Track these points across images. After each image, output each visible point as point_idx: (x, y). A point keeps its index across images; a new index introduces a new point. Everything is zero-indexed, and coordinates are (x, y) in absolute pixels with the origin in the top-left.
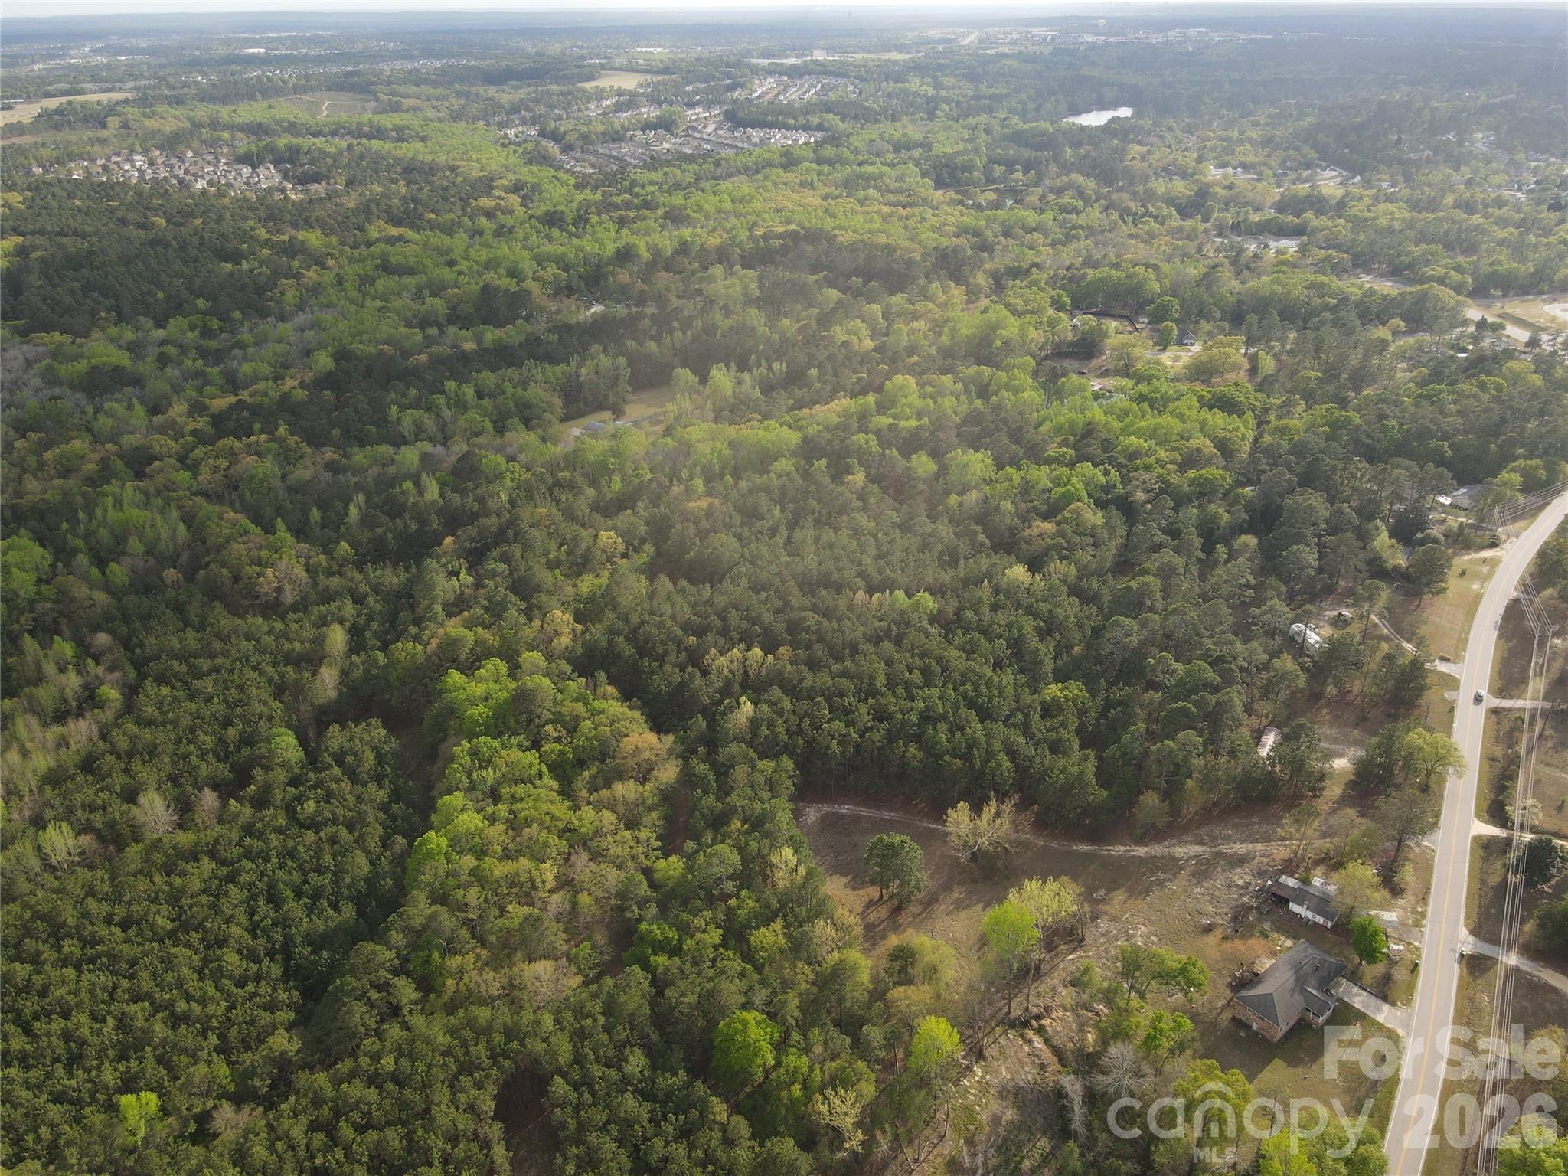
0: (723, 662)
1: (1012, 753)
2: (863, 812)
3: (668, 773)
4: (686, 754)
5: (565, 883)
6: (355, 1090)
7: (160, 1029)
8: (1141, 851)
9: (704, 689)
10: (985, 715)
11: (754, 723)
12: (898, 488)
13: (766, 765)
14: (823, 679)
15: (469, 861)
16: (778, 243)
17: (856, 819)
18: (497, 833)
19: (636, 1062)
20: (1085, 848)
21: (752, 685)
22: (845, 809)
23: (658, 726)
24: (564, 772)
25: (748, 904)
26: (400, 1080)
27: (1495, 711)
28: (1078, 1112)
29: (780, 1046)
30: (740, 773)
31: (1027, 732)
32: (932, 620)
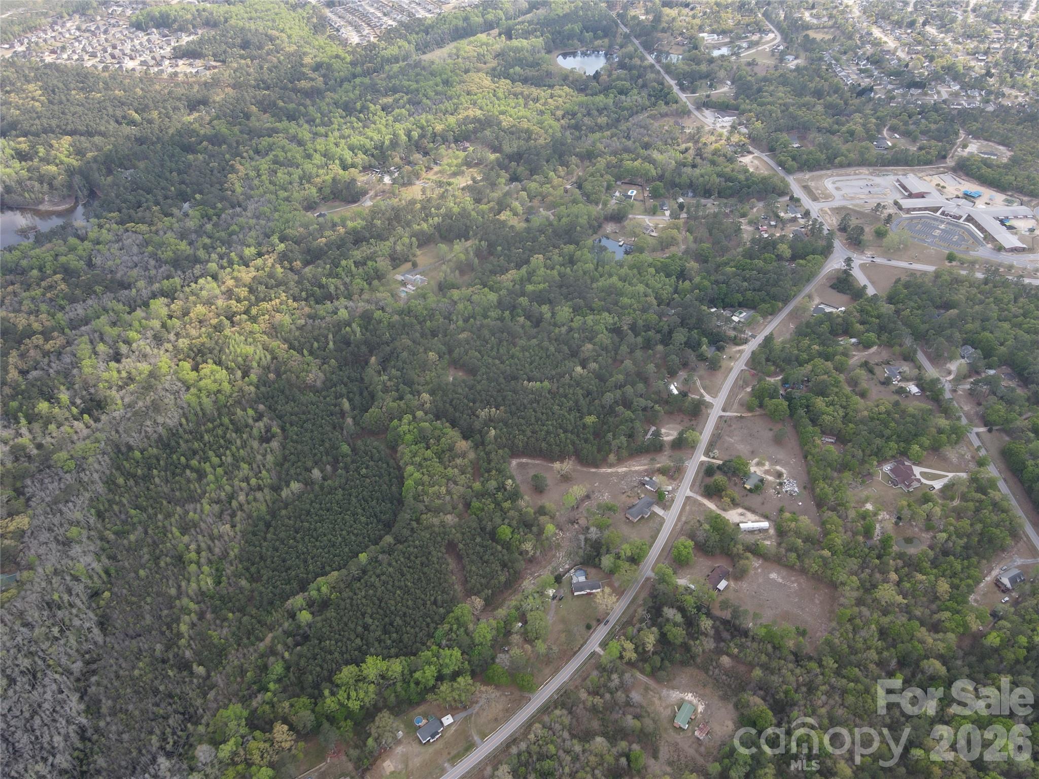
0: (483, 414)
1: (573, 444)
2: (529, 461)
3: (472, 455)
4: (476, 447)
5: (449, 492)
6: (411, 549)
7: (353, 538)
8: (609, 470)
9: (477, 425)
10: (565, 431)
11: (496, 438)
13: (500, 451)
14: (515, 420)
15: (420, 488)
17: (527, 464)
18: (426, 478)
19: (478, 540)
20: (593, 470)
21: (490, 420)
22: (524, 460)
23: (465, 437)
24: (439, 455)
25: (500, 495)
26: (421, 547)
27: (721, 417)
28: (583, 543)
29: (513, 533)
30: (493, 455)
31: (578, 436)
32: (549, 392)
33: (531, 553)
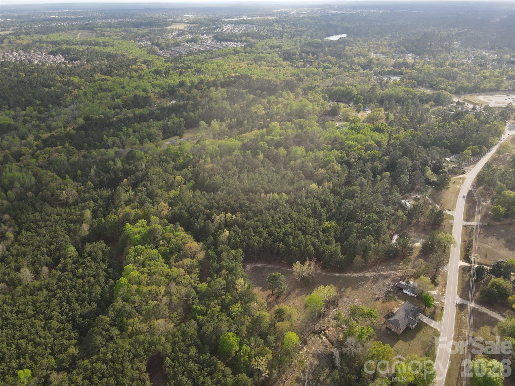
0: (218, 218)
1: (314, 245)
2: (266, 266)
3: (201, 255)
4: (207, 249)
5: (168, 293)
6: (98, 365)
7: (30, 348)
8: (356, 275)
9: (212, 227)
10: (304, 233)
11: (229, 238)
12: (274, 159)
13: (233, 251)
14: (251, 223)
15: (135, 287)
16: (233, 79)
17: (263, 268)
18: (144, 277)
19: (193, 351)
20: (337, 275)
21: (228, 225)
22: (260, 265)
23: (197, 240)
24: (166, 256)
25: (229, 297)
26: (113, 361)
27: (465, 226)
28: (338, 360)
29: (241, 344)
30: (225, 254)
31: (318, 238)
32: (286, 202)
33: (266, 373)
